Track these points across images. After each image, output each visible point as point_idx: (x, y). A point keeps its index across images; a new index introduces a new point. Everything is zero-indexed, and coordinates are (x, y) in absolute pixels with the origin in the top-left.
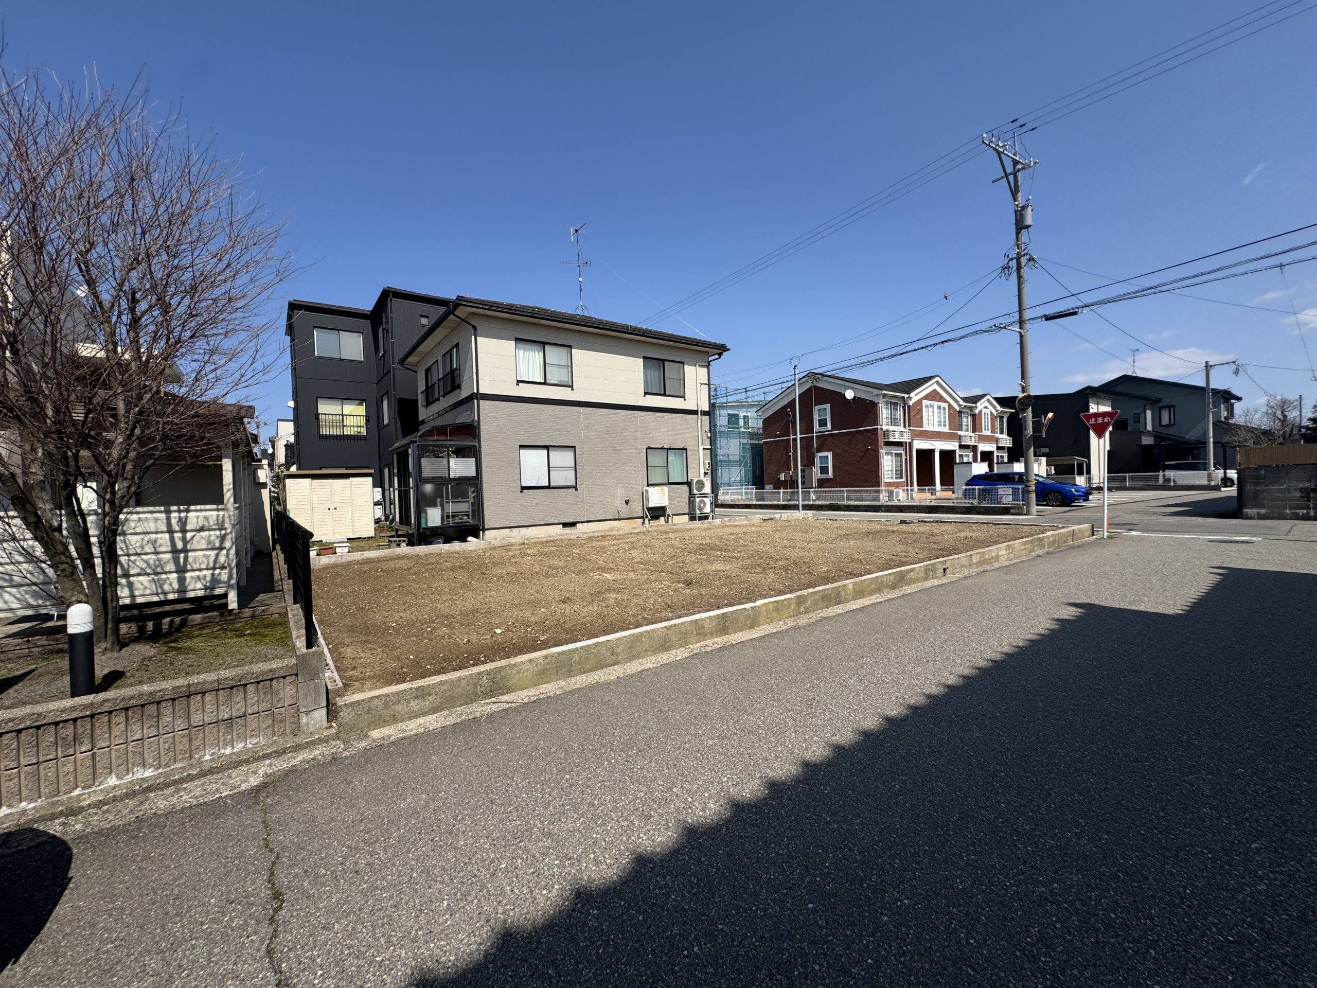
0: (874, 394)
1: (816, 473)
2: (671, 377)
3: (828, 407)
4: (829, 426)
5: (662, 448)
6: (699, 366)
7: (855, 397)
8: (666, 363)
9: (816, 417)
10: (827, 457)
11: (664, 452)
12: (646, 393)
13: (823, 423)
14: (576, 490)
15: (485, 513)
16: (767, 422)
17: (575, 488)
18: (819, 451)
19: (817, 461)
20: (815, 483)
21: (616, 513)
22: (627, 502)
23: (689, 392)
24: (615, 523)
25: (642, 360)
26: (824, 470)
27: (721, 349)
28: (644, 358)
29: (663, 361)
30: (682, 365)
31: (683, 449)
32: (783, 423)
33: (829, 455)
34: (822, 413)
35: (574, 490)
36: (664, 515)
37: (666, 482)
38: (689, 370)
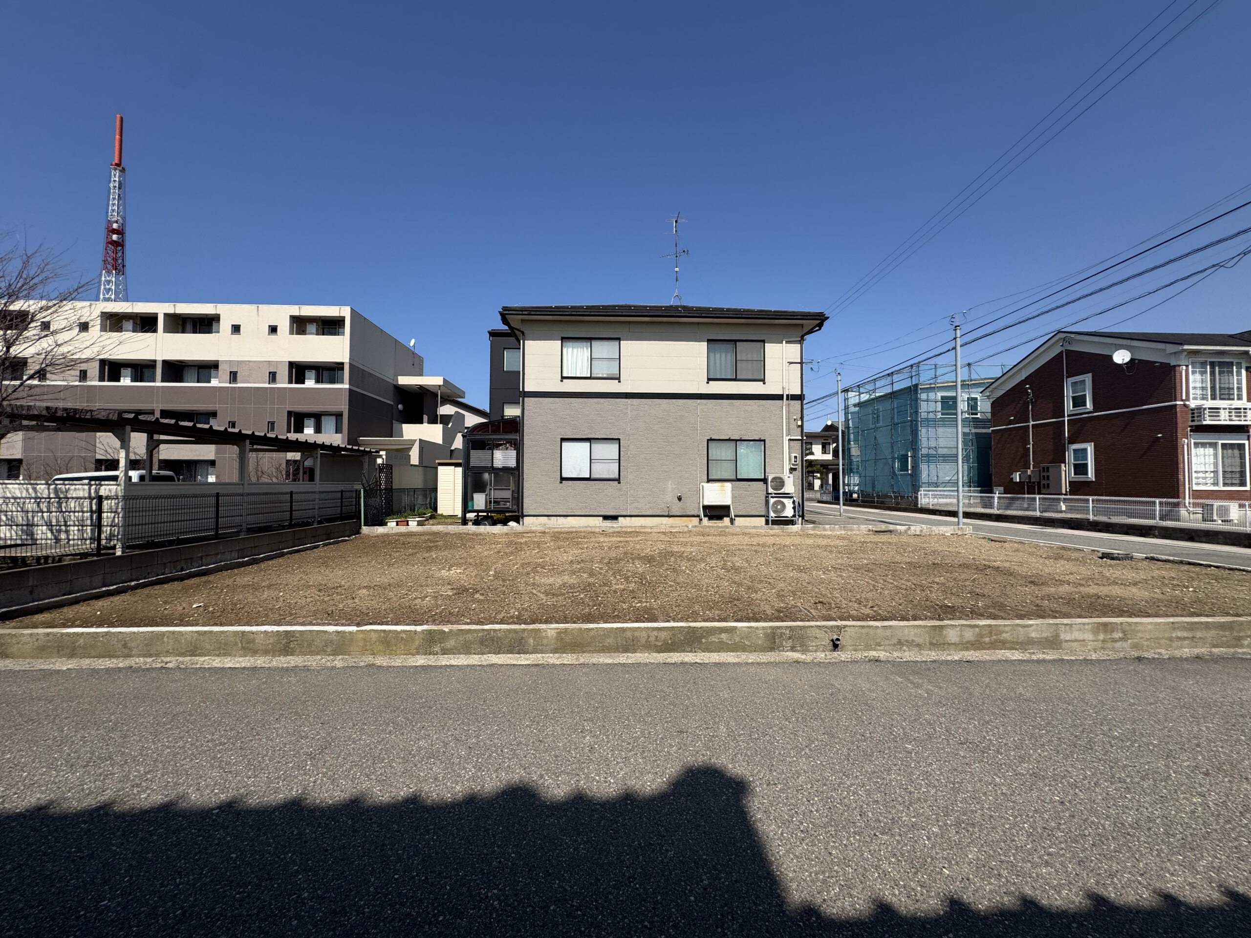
0: (1168, 351)
1: (1067, 473)
2: (744, 358)
3: (1088, 378)
4: (1089, 405)
5: (729, 440)
6: (787, 342)
7: (1132, 360)
8: (738, 343)
9: (1068, 393)
10: (1085, 450)
11: (733, 444)
12: (709, 380)
13: (1079, 401)
14: (619, 483)
15: (525, 501)
16: (997, 405)
17: (618, 480)
18: (1072, 441)
19: (1070, 456)
20: (1065, 487)
21: (666, 509)
22: (680, 499)
23: (770, 374)
24: (665, 520)
25: (704, 345)
26: (1081, 469)
27: (819, 320)
28: (709, 341)
29: (735, 341)
30: (762, 344)
31: (760, 440)
32: (1019, 405)
33: (1090, 448)
34: (1079, 387)
35: (616, 482)
36: (728, 516)
37: (734, 477)
38: (771, 349)
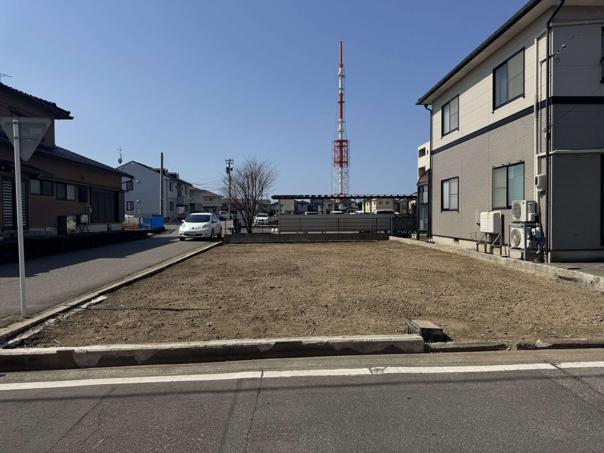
5: (504, 166)
6: (538, 39)
12: (494, 109)
14: (458, 212)
15: (432, 225)
28: (494, 70)
29: (507, 62)
30: (523, 53)
31: (521, 163)
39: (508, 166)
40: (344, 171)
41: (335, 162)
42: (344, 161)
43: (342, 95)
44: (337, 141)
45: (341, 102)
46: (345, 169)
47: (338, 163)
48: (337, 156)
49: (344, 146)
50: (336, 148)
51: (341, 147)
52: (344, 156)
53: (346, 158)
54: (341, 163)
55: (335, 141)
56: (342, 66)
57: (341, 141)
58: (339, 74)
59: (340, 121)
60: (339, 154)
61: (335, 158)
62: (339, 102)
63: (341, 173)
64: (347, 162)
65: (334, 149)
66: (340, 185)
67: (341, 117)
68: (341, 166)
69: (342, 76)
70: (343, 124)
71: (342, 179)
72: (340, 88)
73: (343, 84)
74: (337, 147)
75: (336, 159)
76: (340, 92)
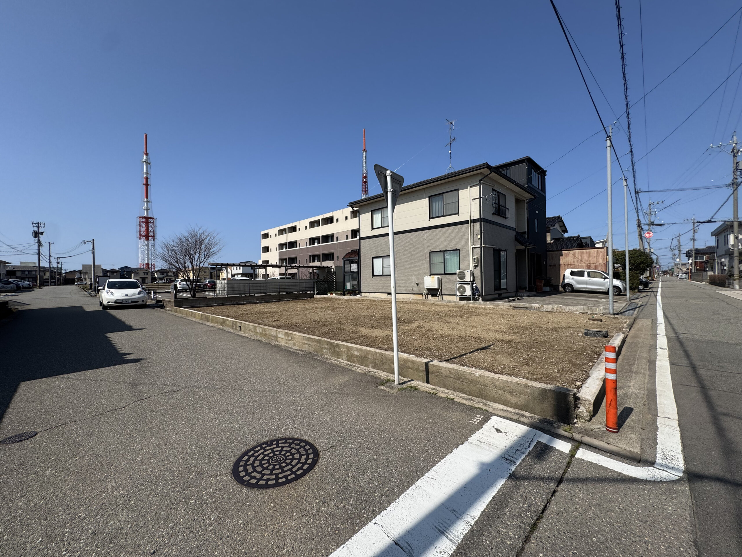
2: (447, 203)
5: (440, 251)
6: (471, 187)
8: (444, 194)
11: (442, 253)
12: (430, 218)
15: (361, 286)
21: (411, 289)
22: (418, 285)
23: (461, 209)
25: (427, 200)
28: (429, 197)
30: (457, 191)
31: (457, 250)
37: (442, 272)
38: (462, 193)
39: (444, 251)
40: (150, 244)
41: (141, 235)
42: (150, 235)
43: (147, 179)
44: (143, 218)
45: (147, 185)
46: (151, 242)
47: (143, 236)
48: (142, 230)
49: (151, 222)
50: (141, 223)
51: (147, 223)
52: (151, 231)
53: (152, 233)
54: (147, 237)
55: (140, 217)
56: (147, 154)
57: (147, 218)
58: (144, 160)
59: (145, 200)
60: (144, 228)
61: (140, 232)
62: (144, 184)
63: (148, 245)
64: (153, 237)
65: (139, 223)
66: (146, 256)
67: (147, 197)
68: (147, 239)
69: (148, 163)
70: (149, 203)
71: (148, 250)
72: (145, 173)
73: (149, 170)
74: (143, 222)
75: (142, 233)
76: (145, 176)
